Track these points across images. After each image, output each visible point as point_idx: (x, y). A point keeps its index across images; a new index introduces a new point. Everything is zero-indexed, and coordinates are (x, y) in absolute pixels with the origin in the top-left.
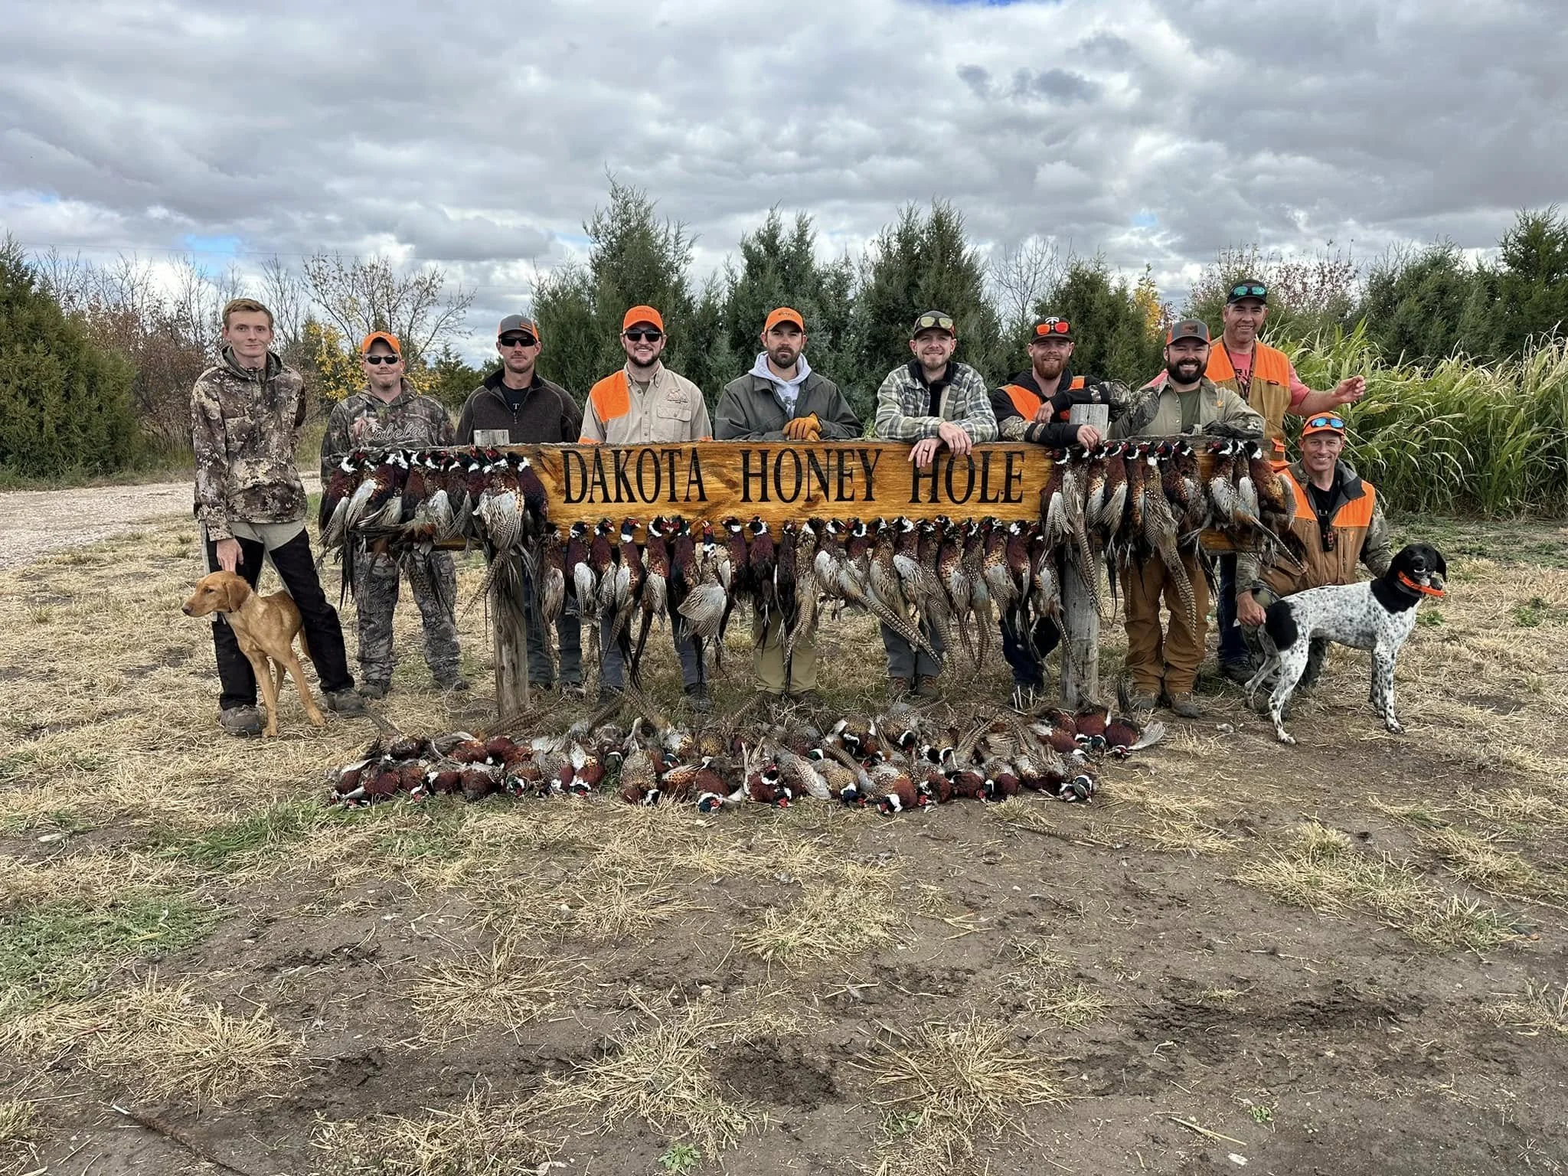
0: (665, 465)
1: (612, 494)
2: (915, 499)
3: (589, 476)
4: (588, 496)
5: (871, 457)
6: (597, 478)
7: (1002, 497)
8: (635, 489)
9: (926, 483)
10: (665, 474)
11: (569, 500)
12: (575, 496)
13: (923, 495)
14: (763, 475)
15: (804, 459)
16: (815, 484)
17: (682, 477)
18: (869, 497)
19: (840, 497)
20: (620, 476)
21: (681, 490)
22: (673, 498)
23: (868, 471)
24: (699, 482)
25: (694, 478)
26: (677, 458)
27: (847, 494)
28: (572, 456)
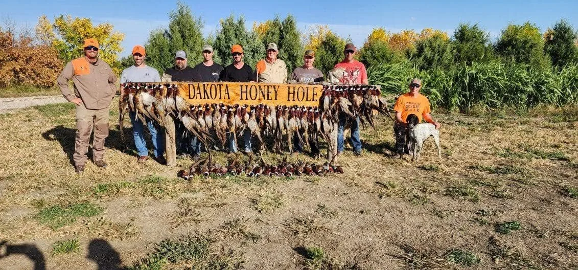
0: (218, 89)
1: (203, 97)
2: (289, 100)
3: (196, 91)
4: (195, 97)
5: (277, 88)
6: (198, 92)
7: (312, 100)
8: (209, 95)
9: (291, 95)
10: (218, 91)
11: (190, 98)
12: (192, 97)
13: (291, 98)
14: (246, 92)
15: (258, 88)
16: (261, 95)
17: (223, 92)
18: (276, 99)
19: (268, 99)
20: (205, 91)
21: (223, 96)
22: (220, 98)
23: (276, 92)
24: (228, 94)
25: (227, 92)
26: (222, 87)
27: (270, 98)
28: (191, 85)
